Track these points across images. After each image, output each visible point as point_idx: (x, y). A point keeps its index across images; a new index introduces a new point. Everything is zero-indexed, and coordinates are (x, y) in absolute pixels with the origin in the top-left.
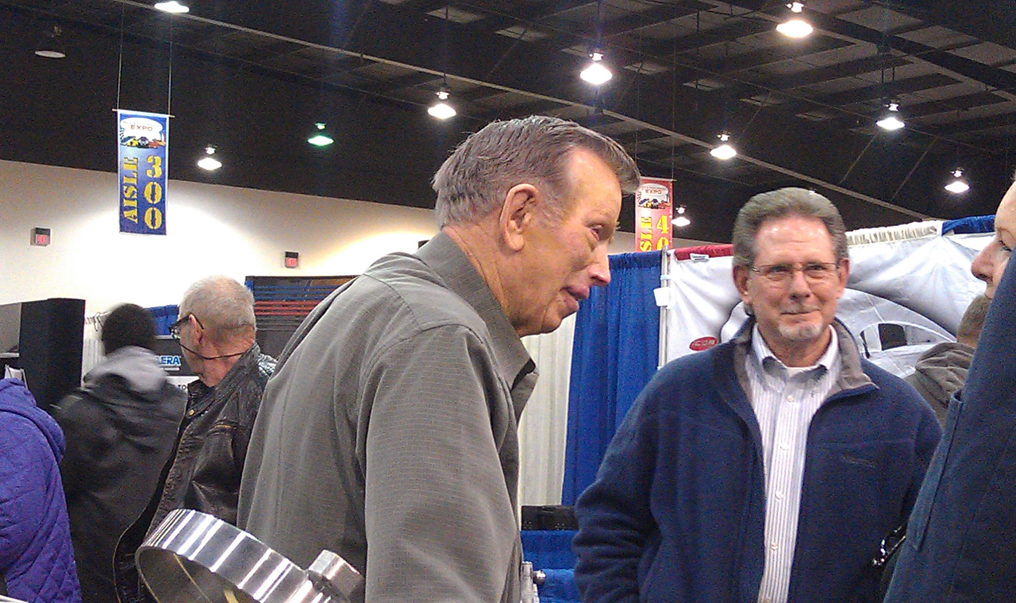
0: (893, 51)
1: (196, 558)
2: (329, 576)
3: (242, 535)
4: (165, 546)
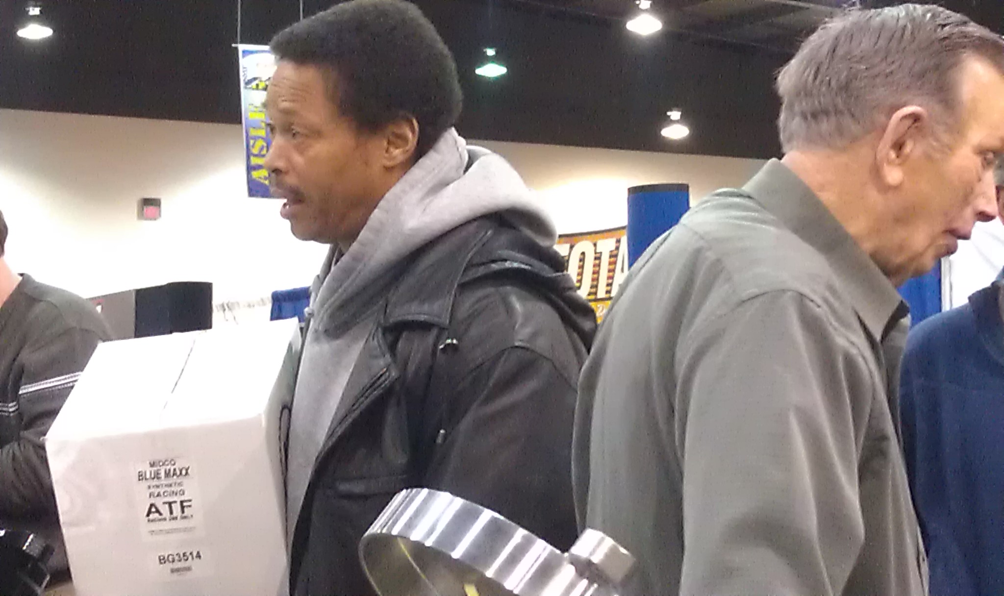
1: (436, 542)
2: (596, 559)
3: (487, 515)
4: (395, 532)
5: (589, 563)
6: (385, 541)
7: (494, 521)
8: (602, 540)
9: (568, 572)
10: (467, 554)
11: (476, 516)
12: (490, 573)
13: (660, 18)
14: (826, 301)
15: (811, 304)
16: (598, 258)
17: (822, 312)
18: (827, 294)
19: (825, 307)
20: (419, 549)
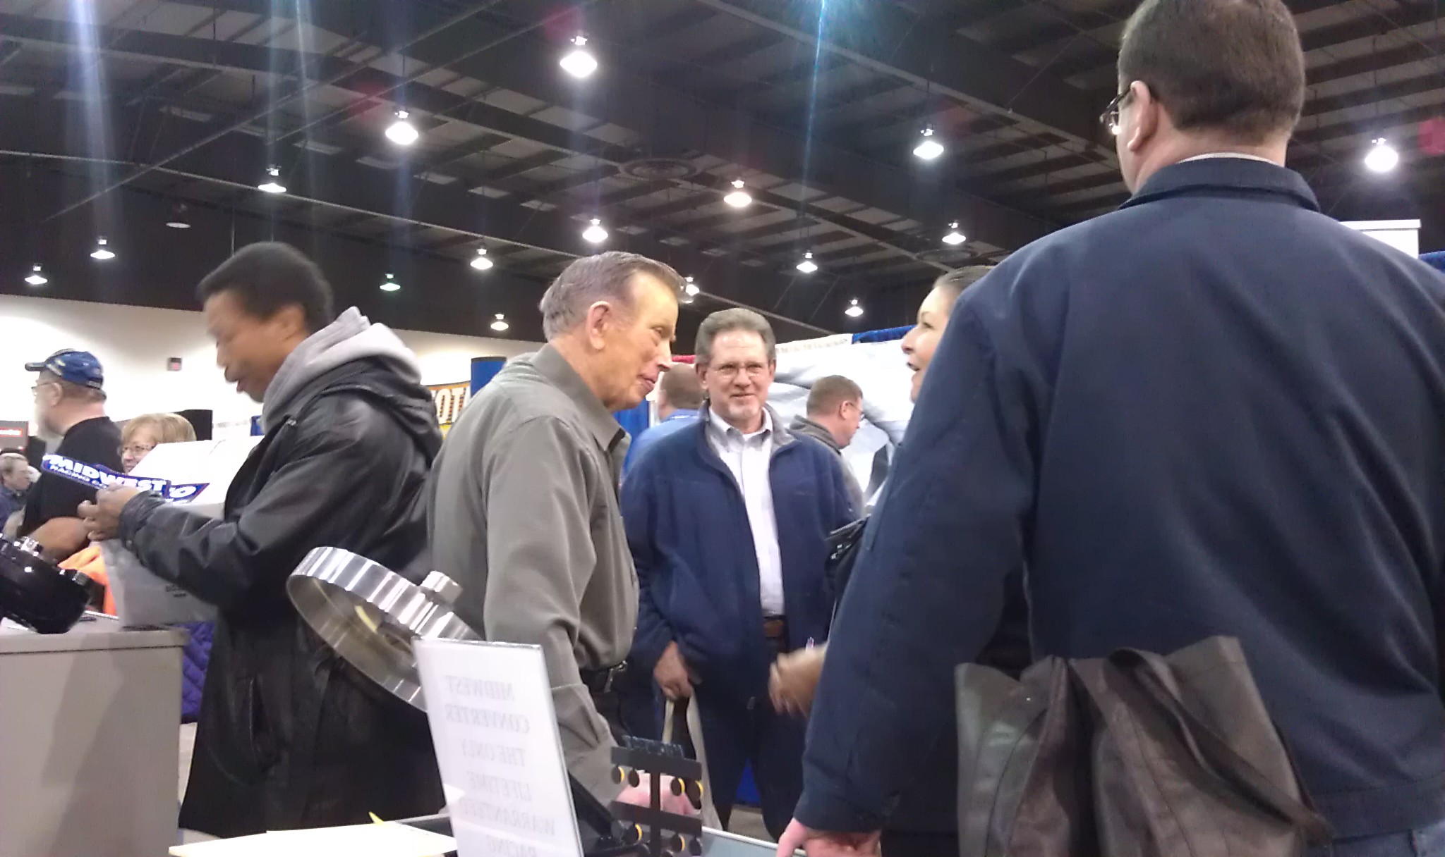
0: (807, 215)
1: (336, 581)
2: (438, 590)
3: (370, 563)
4: (310, 574)
5: (433, 592)
6: (304, 580)
7: (374, 566)
8: (442, 578)
9: (420, 598)
10: (356, 588)
11: (363, 563)
12: (370, 599)
13: (492, 261)
14: (573, 424)
15: (563, 425)
16: (452, 399)
17: (569, 429)
18: (574, 420)
19: (572, 427)
20: (325, 584)
